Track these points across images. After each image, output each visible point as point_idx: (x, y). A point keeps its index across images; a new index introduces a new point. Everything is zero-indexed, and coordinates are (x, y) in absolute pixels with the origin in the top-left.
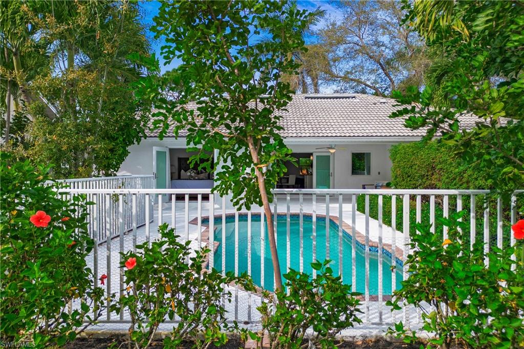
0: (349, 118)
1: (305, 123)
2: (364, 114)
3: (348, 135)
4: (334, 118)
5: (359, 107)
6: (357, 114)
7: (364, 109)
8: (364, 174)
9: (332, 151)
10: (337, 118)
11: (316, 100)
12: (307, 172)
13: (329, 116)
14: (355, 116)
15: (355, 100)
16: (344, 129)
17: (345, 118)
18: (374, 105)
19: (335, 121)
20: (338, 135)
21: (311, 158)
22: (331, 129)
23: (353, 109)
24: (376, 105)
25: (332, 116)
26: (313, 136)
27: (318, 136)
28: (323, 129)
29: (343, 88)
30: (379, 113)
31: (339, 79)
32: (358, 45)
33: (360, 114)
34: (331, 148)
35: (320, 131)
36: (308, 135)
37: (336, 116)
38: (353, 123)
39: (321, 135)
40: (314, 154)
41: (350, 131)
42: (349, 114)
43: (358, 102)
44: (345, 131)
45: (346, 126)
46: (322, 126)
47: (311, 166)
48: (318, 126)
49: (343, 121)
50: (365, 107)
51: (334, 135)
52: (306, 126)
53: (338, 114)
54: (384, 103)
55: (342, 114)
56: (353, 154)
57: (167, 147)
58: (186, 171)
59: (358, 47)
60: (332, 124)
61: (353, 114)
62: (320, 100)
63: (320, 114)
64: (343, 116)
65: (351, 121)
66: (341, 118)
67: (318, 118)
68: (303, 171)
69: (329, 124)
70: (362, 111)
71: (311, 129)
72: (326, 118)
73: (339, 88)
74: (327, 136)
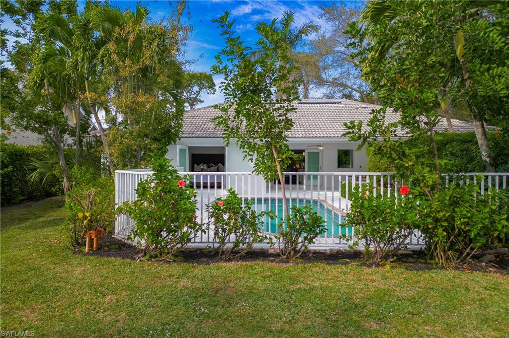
0: (334, 121)
1: (298, 126)
2: (347, 117)
3: (333, 135)
4: (322, 121)
5: (343, 112)
6: (341, 117)
7: (347, 114)
8: (349, 168)
9: (321, 148)
10: (325, 121)
11: (308, 105)
12: (300, 166)
13: (318, 120)
14: (339, 119)
15: (341, 106)
16: (330, 130)
17: (331, 121)
18: (356, 110)
19: (323, 124)
20: (325, 135)
21: (304, 154)
22: (320, 130)
23: (338, 114)
24: (358, 110)
25: (321, 119)
26: (305, 137)
27: (309, 137)
28: (313, 130)
29: (332, 92)
30: (359, 117)
31: (328, 84)
32: (345, 54)
33: (344, 117)
34: (321, 146)
35: (310, 133)
36: (301, 135)
37: (324, 120)
38: (337, 126)
39: (311, 135)
40: (306, 151)
41: (335, 133)
42: (335, 117)
43: (343, 107)
44: (331, 133)
45: (332, 128)
46: (312, 128)
47: (304, 161)
48: (309, 128)
49: (329, 124)
50: (348, 112)
51: (322, 135)
52: (299, 128)
53: (326, 118)
54: (365, 108)
55: (329, 118)
56: (339, 151)
57: (187, 145)
58: (198, 165)
59: (345, 56)
60: (321, 126)
61: (338, 117)
62: (310, 105)
63: (311, 118)
64: (330, 119)
65: (336, 124)
66: (328, 121)
67: (310, 121)
68: (296, 165)
69: (318, 126)
70: (346, 115)
71: (303, 130)
72: (316, 121)
73: (328, 92)
74: (316, 137)
